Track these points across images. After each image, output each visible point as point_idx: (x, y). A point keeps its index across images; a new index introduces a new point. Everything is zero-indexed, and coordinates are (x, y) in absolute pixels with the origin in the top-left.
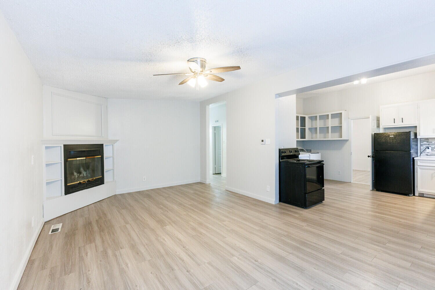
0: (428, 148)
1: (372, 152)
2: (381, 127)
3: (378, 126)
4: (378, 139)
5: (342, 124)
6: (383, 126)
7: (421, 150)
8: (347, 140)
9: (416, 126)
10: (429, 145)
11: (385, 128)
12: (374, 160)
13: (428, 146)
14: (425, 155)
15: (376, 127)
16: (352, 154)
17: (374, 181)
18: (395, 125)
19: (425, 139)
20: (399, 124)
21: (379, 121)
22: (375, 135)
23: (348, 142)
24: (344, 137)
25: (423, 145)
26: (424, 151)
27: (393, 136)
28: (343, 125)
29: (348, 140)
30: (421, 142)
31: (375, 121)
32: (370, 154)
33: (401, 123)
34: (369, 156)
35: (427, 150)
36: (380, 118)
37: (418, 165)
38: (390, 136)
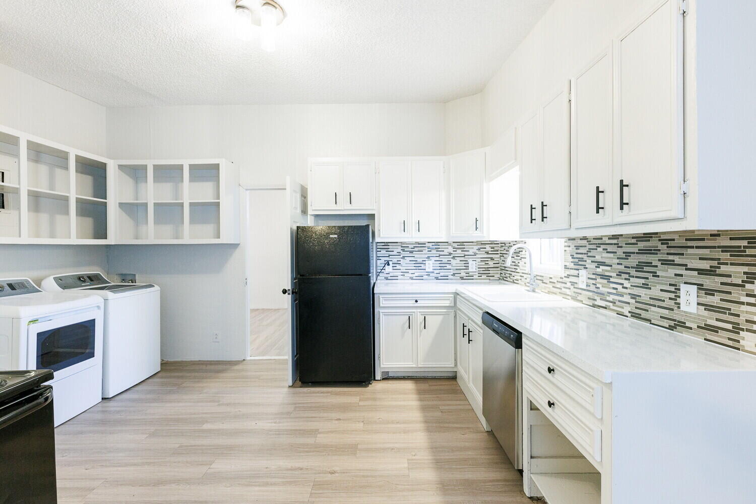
0: (388, 265)
1: (293, 279)
2: (310, 212)
3: (304, 211)
4: (304, 242)
5: (219, 199)
6: (313, 210)
7: (378, 268)
8: (235, 246)
9: (374, 215)
10: (389, 257)
11: (317, 216)
12: (295, 300)
13: (387, 259)
14: (383, 278)
15: (299, 211)
16: (248, 283)
17: (296, 356)
18: (337, 208)
19: (383, 244)
20: (344, 208)
21: (305, 198)
22: (297, 232)
23: (237, 251)
24: (226, 238)
25: (380, 258)
26: (383, 271)
27: (336, 236)
28: (221, 201)
29: (239, 244)
30: (378, 250)
31: (298, 196)
32: (288, 286)
33: (349, 206)
34: (284, 292)
35: (388, 269)
36: (308, 189)
37: (381, 305)
38: (331, 236)
